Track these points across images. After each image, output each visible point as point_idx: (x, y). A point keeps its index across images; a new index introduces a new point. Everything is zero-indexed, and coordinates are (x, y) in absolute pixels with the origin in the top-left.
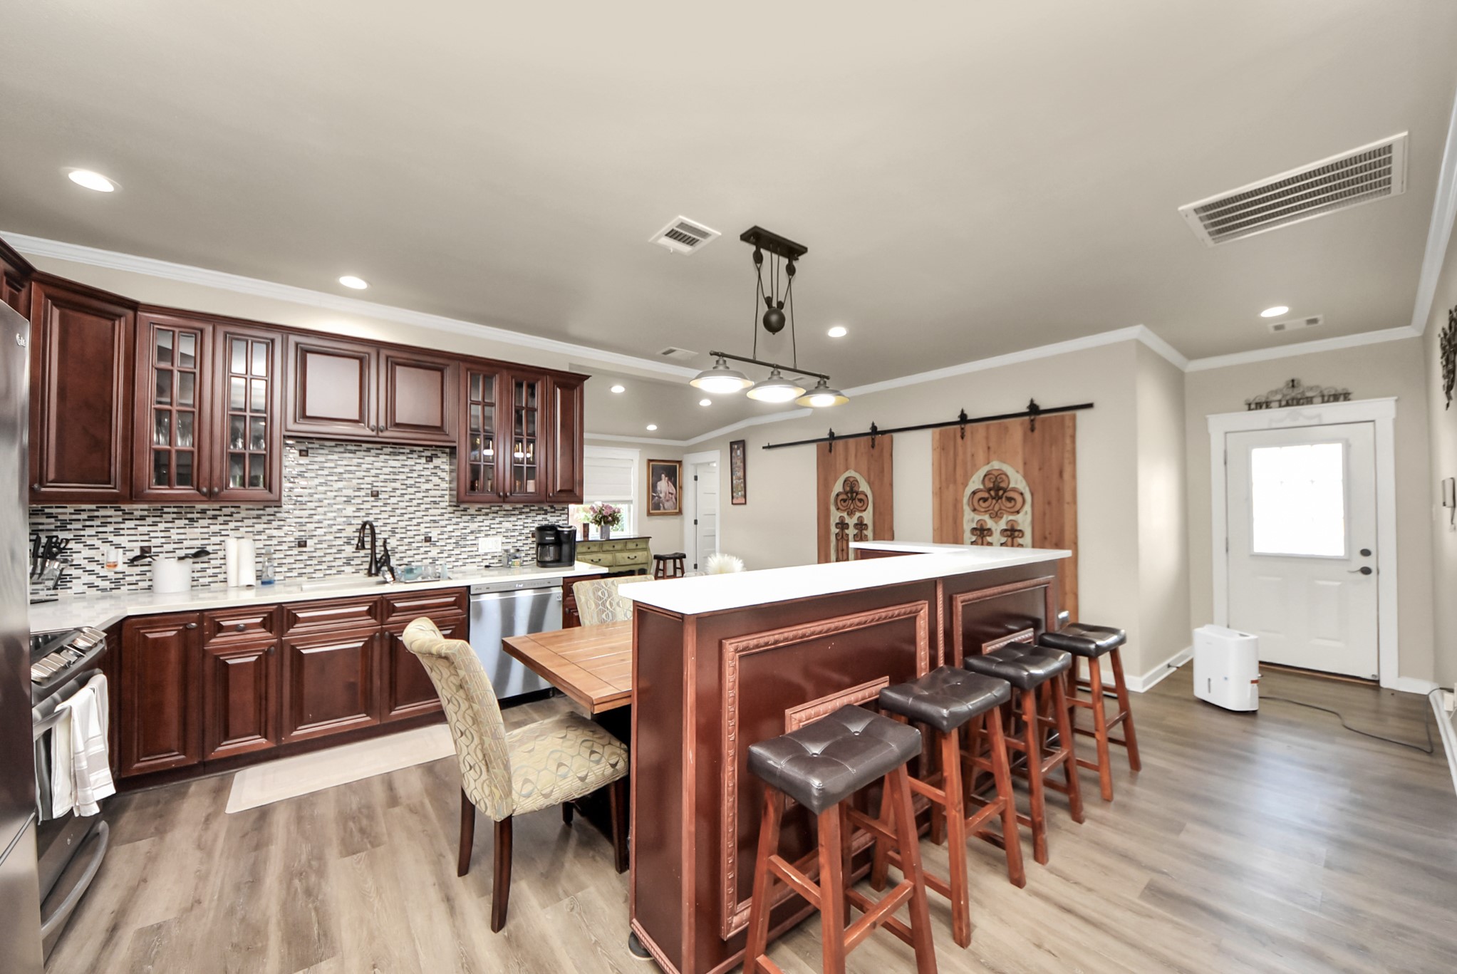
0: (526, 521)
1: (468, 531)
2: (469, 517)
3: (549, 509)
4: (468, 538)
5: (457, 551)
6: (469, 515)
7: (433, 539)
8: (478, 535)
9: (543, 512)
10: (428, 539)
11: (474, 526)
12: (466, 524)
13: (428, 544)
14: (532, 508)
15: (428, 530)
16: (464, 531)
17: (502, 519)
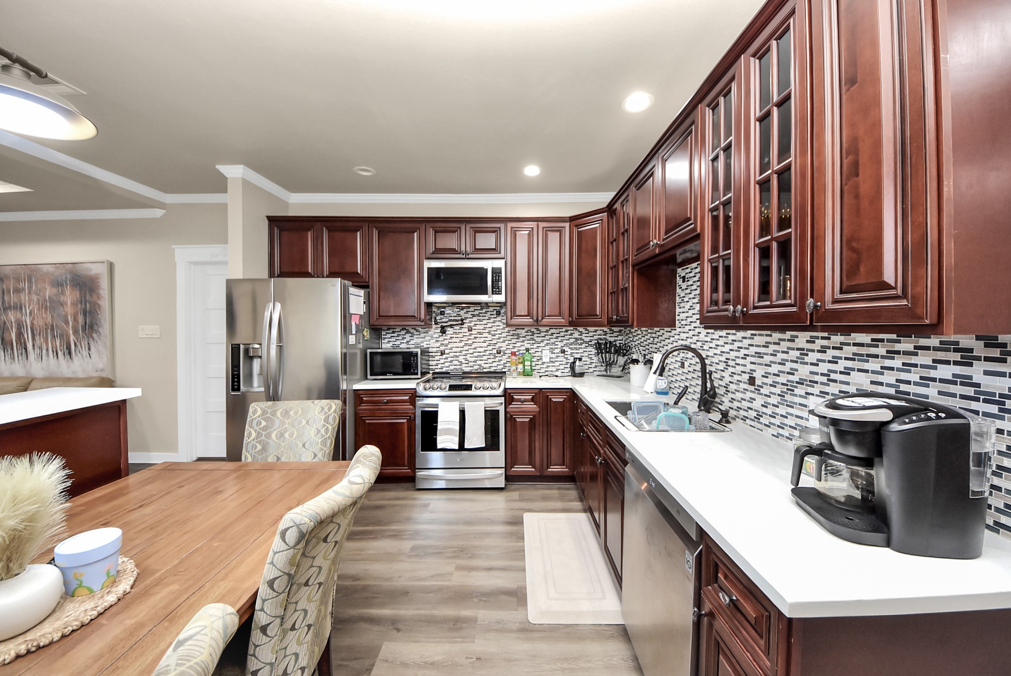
0: (904, 376)
1: (795, 378)
2: (798, 353)
3: (979, 348)
4: (797, 391)
5: (782, 410)
6: (798, 349)
7: (757, 383)
8: (810, 390)
9: (957, 357)
10: (752, 381)
11: (804, 371)
12: (794, 365)
13: (752, 388)
14: (923, 342)
15: (753, 367)
16: (791, 377)
17: (850, 364)
